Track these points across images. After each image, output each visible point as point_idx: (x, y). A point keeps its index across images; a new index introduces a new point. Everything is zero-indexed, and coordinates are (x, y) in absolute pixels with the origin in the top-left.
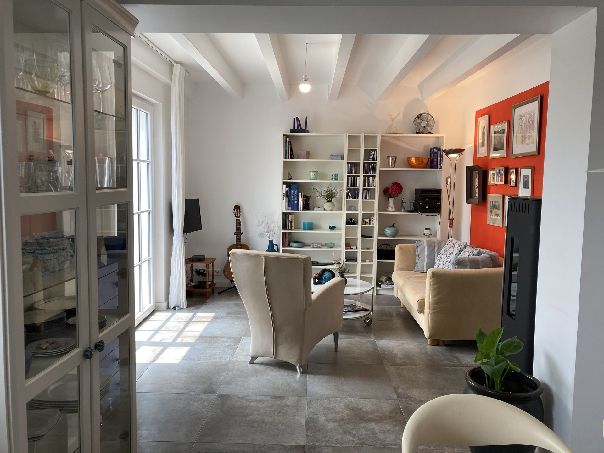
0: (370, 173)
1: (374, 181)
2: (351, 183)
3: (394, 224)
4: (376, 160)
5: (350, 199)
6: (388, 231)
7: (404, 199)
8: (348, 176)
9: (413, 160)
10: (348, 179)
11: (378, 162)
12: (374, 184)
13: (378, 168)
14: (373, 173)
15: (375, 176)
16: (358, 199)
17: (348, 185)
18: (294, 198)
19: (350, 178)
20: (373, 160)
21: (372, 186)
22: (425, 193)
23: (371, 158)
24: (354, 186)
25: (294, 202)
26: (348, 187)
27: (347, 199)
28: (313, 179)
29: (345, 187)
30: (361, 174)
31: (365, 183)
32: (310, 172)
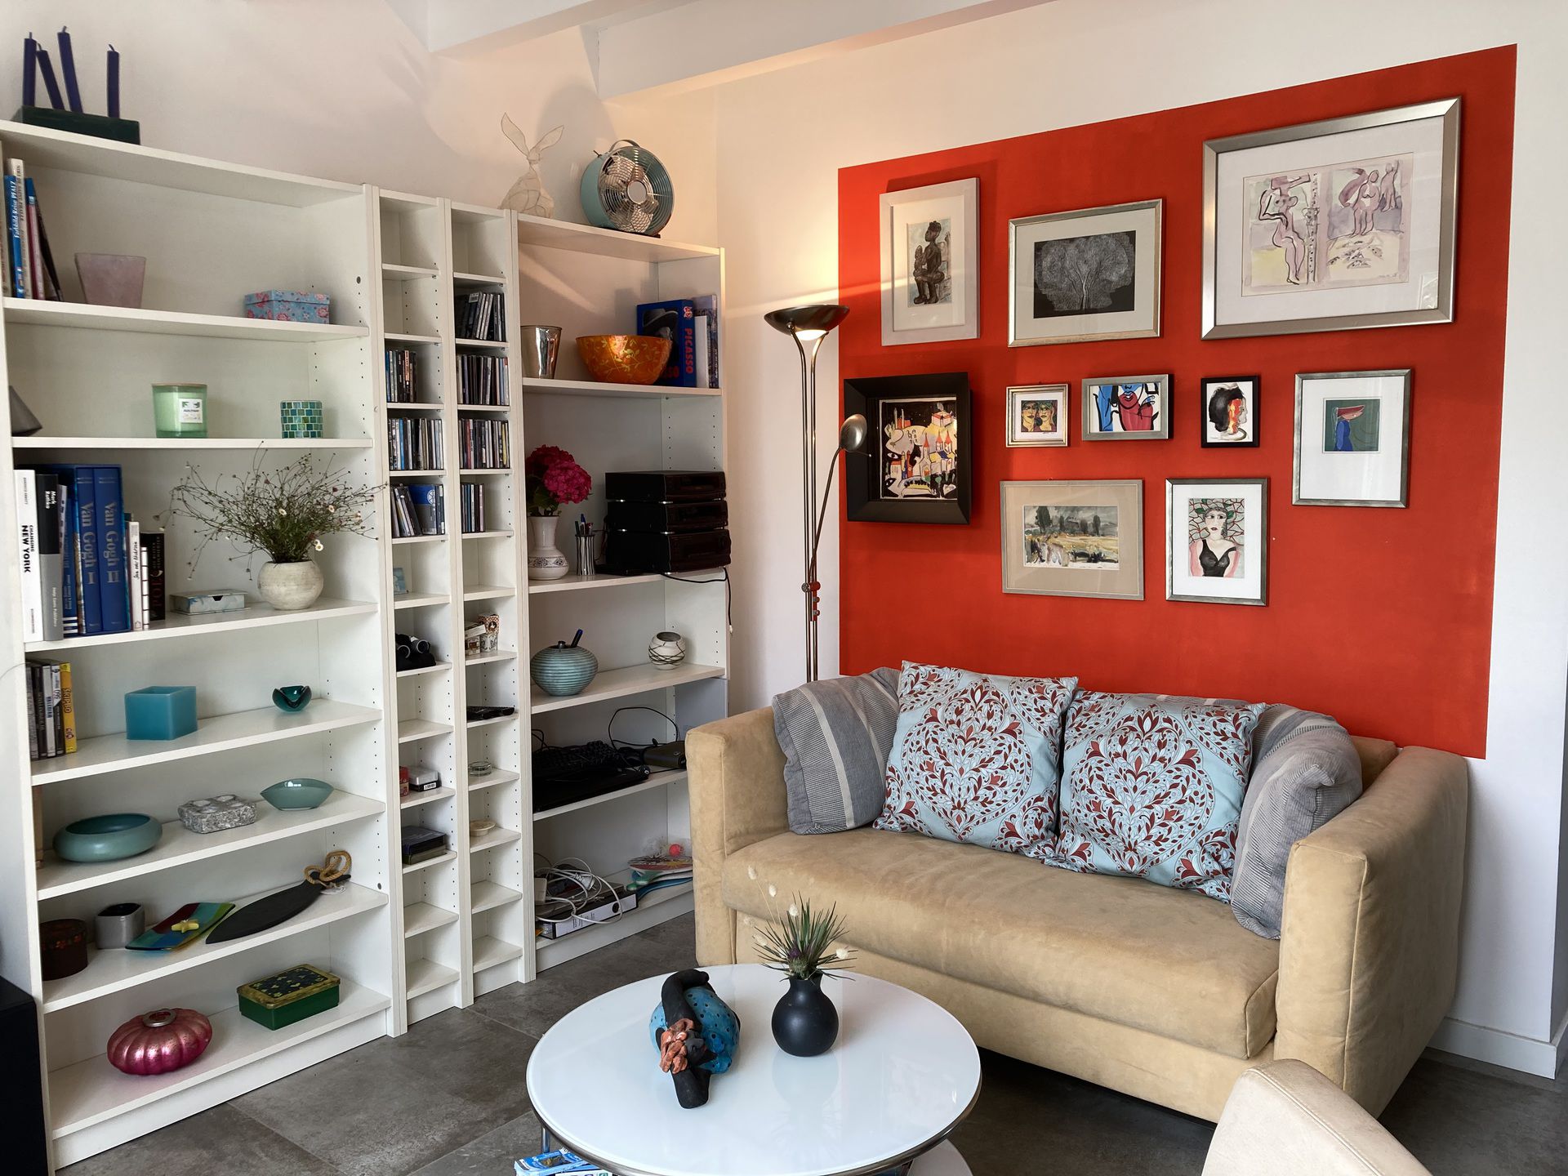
0: (485, 404)
1: (500, 438)
2: (406, 453)
3: (579, 634)
4: (504, 340)
5: (405, 535)
7: (583, 519)
8: (390, 415)
10: (389, 429)
11: (513, 346)
12: (501, 455)
13: (512, 380)
14: (493, 402)
15: (503, 418)
16: (439, 533)
17: (392, 463)
18: (95, 553)
20: (491, 336)
21: (494, 467)
23: (484, 328)
24: (418, 466)
25: (98, 578)
26: (391, 474)
27: (394, 534)
28: (185, 434)
29: (379, 472)
30: (448, 405)
31: (466, 449)
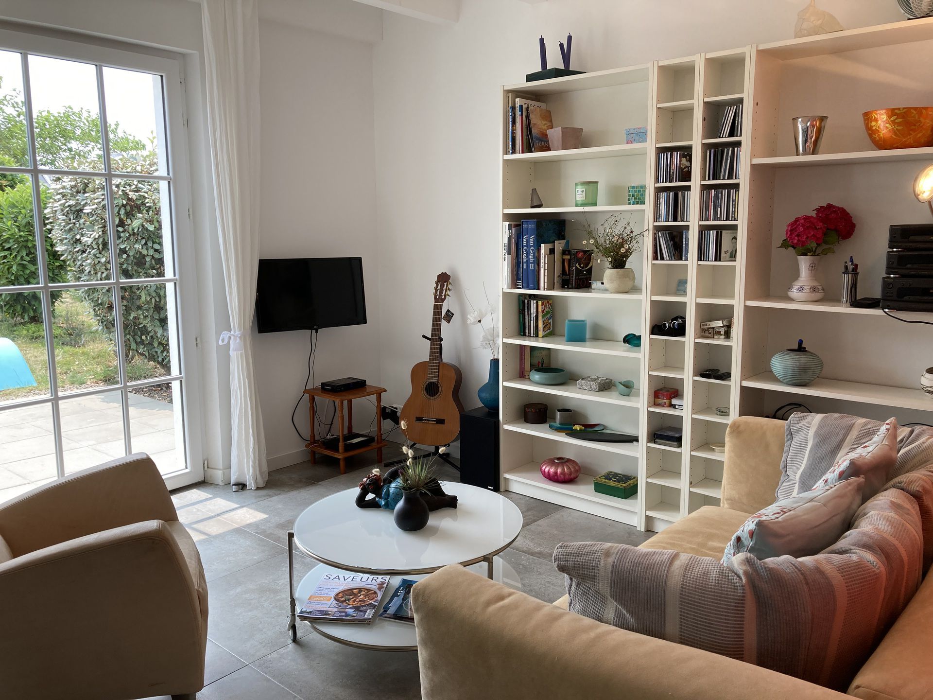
0: (724, 179)
1: (734, 201)
2: (668, 212)
3: (801, 342)
4: (741, 135)
5: (662, 258)
6: (779, 364)
7: (852, 261)
8: (658, 190)
9: (882, 123)
10: (657, 199)
11: (746, 137)
12: (734, 212)
13: (745, 161)
14: (730, 177)
15: (736, 186)
16: (685, 259)
17: (657, 218)
18: (528, 256)
19: (663, 195)
20: (731, 134)
21: (727, 219)
22: (912, 238)
23: (727, 130)
24: (675, 220)
25: (528, 266)
26: (656, 224)
27: (656, 258)
29: (649, 223)
30: (696, 182)
31: (707, 209)
32: (576, 184)
